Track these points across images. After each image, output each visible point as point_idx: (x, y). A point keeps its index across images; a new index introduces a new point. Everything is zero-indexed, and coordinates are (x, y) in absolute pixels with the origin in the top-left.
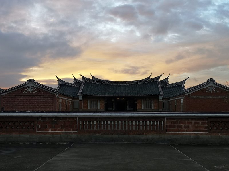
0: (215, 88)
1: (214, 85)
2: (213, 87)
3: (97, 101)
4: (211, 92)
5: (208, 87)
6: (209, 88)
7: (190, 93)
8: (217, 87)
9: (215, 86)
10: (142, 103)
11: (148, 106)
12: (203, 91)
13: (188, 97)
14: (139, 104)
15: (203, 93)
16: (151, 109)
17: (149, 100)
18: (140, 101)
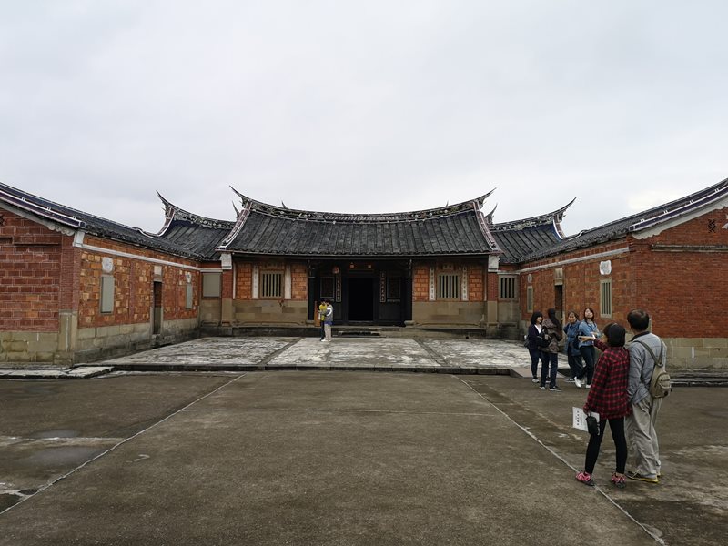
3: (282, 273)
7: (657, 232)
10: (428, 279)
11: (448, 289)
12: (711, 222)
13: (646, 247)
14: (419, 285)
15: (713, 234)
16: (458, 299)
17: (452, 269)
18: (423, 272)
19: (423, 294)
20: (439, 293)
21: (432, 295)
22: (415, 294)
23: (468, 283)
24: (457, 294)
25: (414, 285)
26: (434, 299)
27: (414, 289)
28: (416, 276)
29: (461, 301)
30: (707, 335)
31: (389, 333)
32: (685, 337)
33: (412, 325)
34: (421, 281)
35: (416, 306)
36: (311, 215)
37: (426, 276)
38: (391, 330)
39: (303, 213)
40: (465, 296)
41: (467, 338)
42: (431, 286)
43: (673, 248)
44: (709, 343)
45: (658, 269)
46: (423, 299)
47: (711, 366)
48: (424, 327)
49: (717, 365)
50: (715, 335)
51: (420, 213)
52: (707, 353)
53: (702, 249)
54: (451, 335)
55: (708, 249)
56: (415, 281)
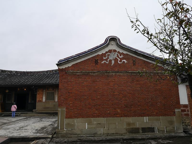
0: (121, 55)
1: (118, 49)
2: (116, 53)
4: (113, 62)
5: (106, 52)
6: (108, 55)
7: (70, 65)
8: (125, 52)
9: (121, 51)
10: (43, 93)
11: (50, 97)
12: (96, 60)
13: (64, 72)
14: (39, 96)
15: (97, 66)
16: (54, 101)
17: (52, 90)
18: (41, 91)
19: (40, 99)
20: (47, 99)
21: (44, 100)
22: (38, 99)
23: (58, 95)
24: (53, 99)
25: (38, 96)
26: (45, 101)
27: (37, 98)
28: (38, 93)
29: (55, 102)
30: (94, 117)
31: (23, 115)
32: (83, 117)
33: (36, 111)
34: (40, 94)
35: (38, 104)
36: (11, 72)
37: (42, 93)
38: (24, 113)
39: (8, 71)
40: (56, 100)
41: (54, 116)
42: (44, 96)
43: (77, 73)
44: (95, 121)
45: (70, 83)
46: (41, 101)
47: (96, 134)
48: (40, 112)
49: (99, 133)
50: (98, 116)
51: (50, 71)
52: (93, 126)
53: (91, 73)
54: (47, 115)
55: (94, 73)
56: (38, 94)
